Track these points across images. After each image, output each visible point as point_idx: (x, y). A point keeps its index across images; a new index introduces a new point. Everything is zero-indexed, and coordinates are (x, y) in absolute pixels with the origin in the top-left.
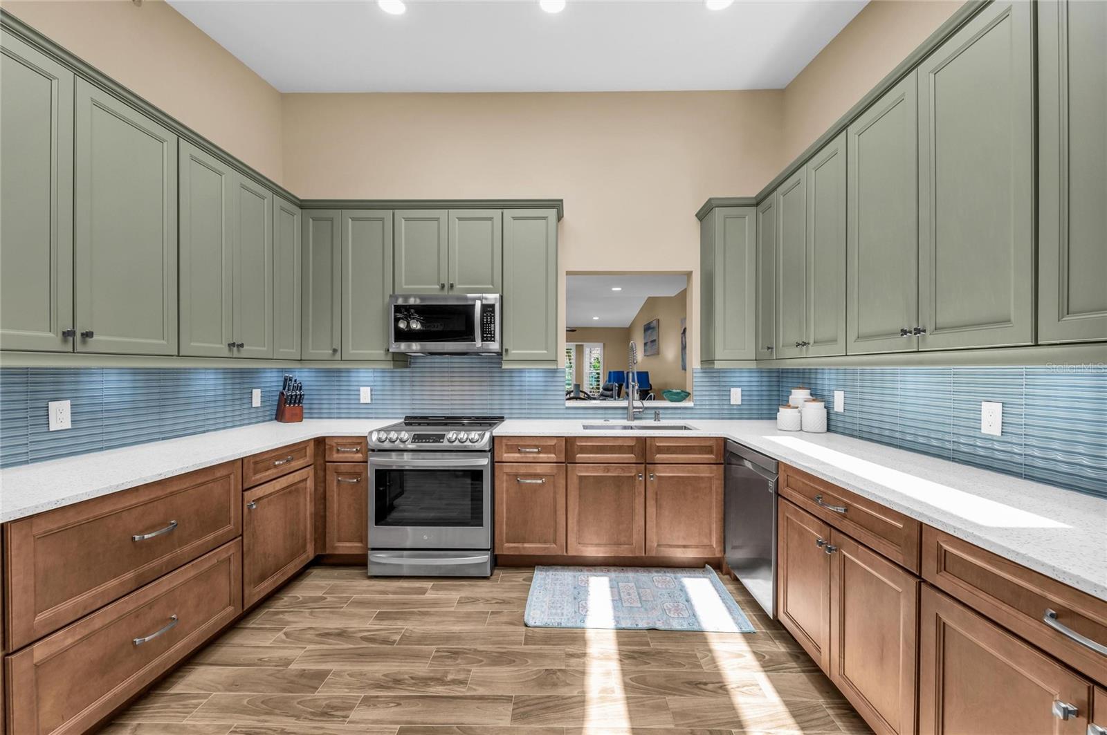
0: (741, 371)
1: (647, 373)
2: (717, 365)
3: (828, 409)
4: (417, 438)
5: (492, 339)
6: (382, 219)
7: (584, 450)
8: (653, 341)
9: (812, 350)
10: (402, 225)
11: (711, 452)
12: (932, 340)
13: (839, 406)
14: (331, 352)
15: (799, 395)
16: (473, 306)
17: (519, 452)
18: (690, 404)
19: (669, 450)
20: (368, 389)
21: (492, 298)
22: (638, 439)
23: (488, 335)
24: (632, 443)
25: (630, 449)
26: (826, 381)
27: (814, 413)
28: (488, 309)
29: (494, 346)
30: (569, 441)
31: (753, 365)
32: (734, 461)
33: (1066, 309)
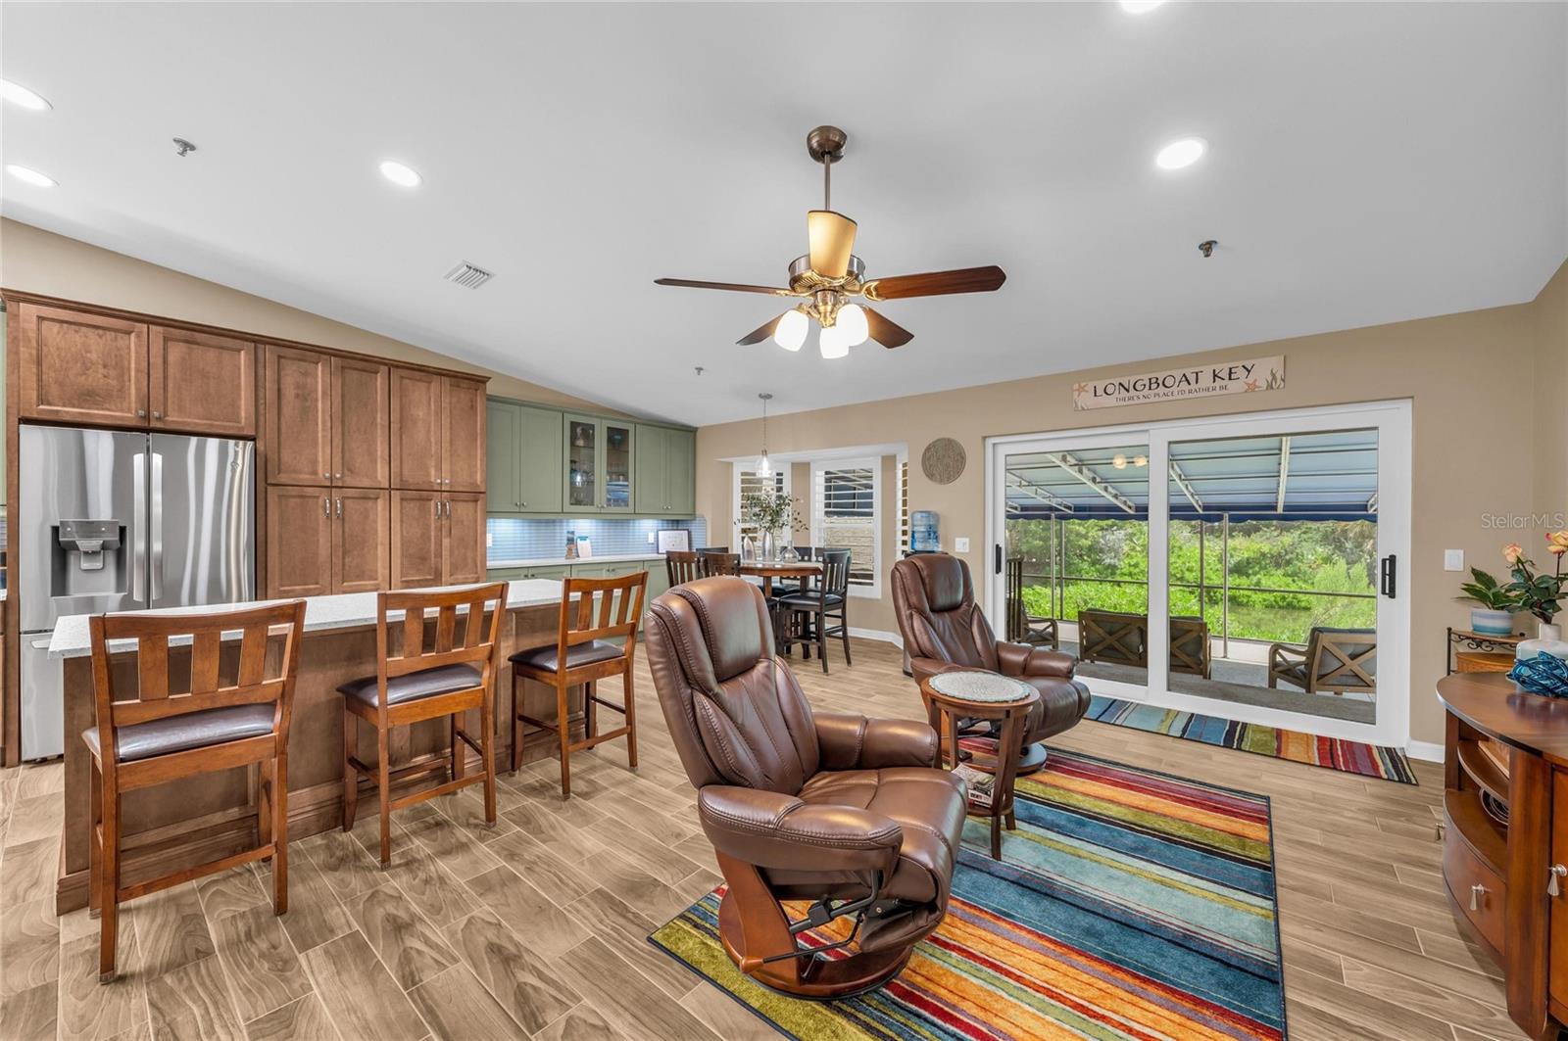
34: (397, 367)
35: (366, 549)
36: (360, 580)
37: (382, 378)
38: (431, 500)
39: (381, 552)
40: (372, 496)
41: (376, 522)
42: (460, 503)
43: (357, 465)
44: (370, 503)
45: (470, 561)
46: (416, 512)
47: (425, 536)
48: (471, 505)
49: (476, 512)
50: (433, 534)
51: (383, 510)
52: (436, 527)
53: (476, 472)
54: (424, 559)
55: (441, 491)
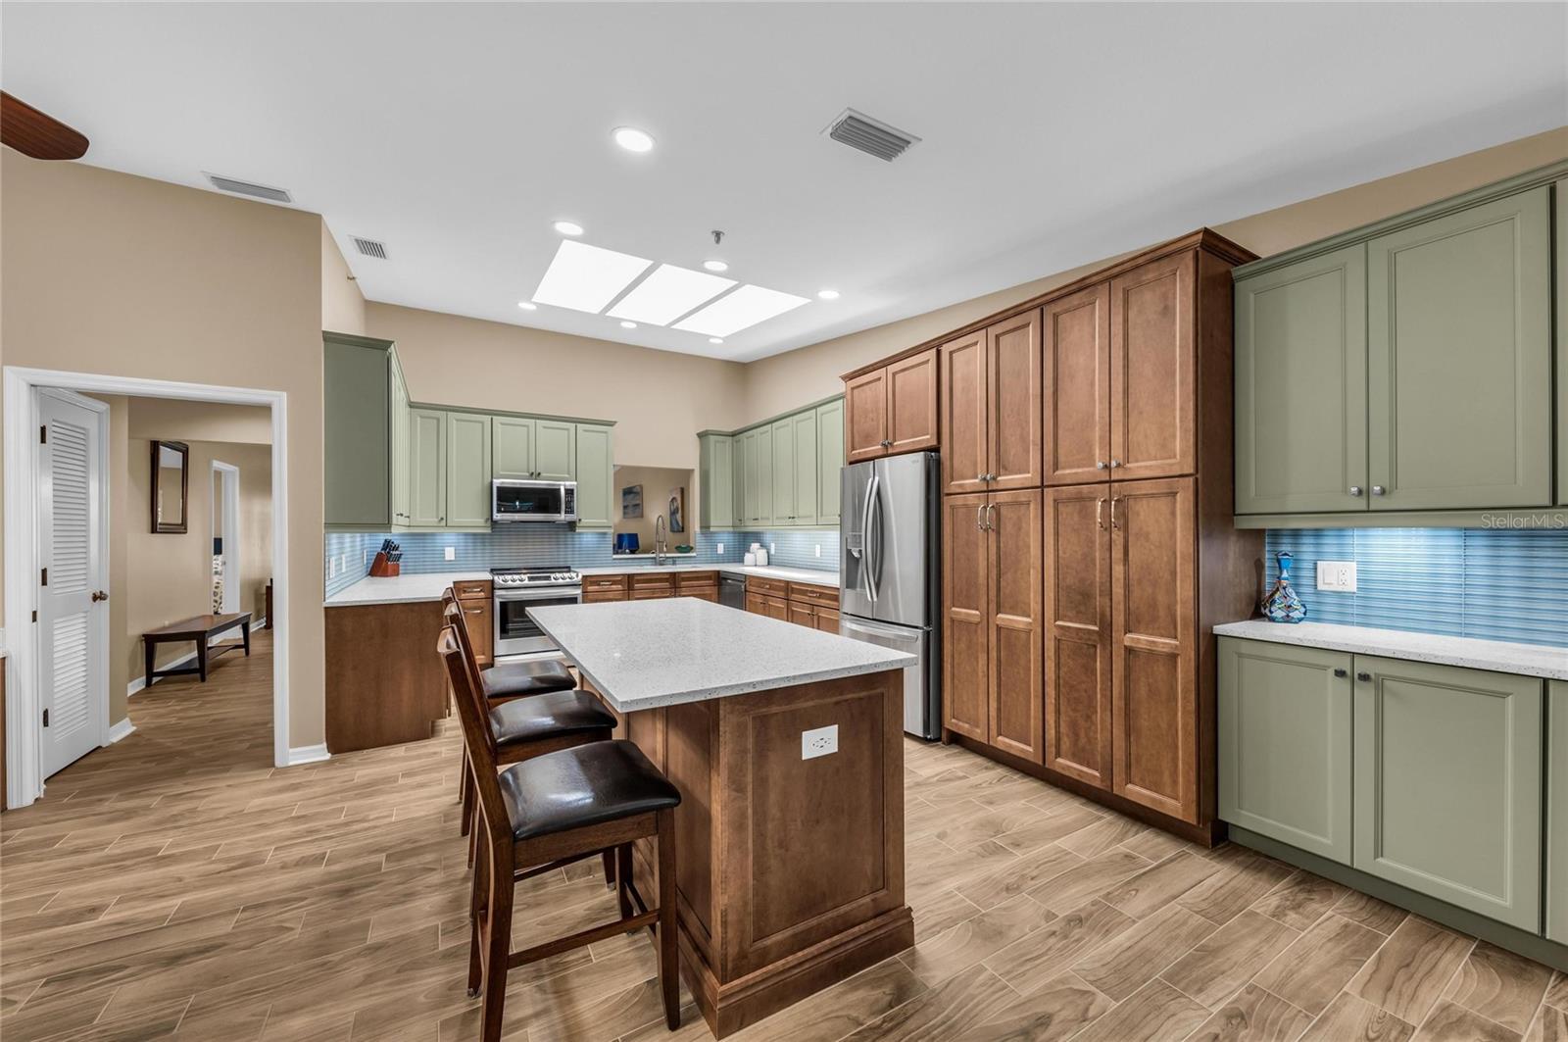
0: (723, 532)
1: (636, 535)
2: (712, 529)
3: (768, 553)
4: (530, 579)
5: (572, 512)
6: (482, 423)
7: (639, 582)
8: (637, 505)
9: (760, 522)
10: (498, 428)
11: (711, 579)
12: (797, 521)
13: (773, 552)
14: (436, 520)
15: (755, 546)
16: (559, 490)
17: (599, 585)
18: (694, 554)
19: (689, 579)
20: (453, 549)
21: (570, 484)
22: (671, 573)
23: (570, 510)
24: (667, 577)
25: (666, 580)
26: (767, 538)
27: (762, 555)
28: (570, 492)
29: (570, 517)
30: (630, 577)
31: (731, 529)
32: (724, 582)
33: (822, 515)
34: (1053, 301)
35: (1019, 572)
36: (1014, 614)
37: (1034, 328)
38: (1094, 499)
39: (1034, 577)
40: (1023, 499)
41: (1028, 535)
42: (1145, 501)
43: (1011, 458)
44: (1023, 508)
45: (1162, 613)
46: (1076, 518)
47: (1088, 560)
48: (1162, 504)
49: (1173, 514)
50: (1097, 554)
51: (1035, 517)
52: (1101, 545)
53: (1174, 436)
54: (1086, 596)
55: (1110, 482)
